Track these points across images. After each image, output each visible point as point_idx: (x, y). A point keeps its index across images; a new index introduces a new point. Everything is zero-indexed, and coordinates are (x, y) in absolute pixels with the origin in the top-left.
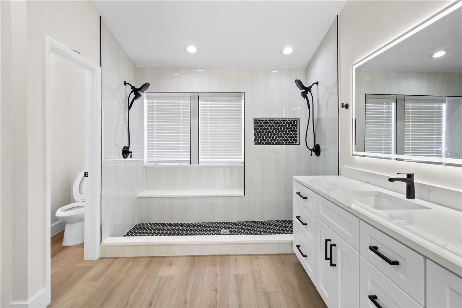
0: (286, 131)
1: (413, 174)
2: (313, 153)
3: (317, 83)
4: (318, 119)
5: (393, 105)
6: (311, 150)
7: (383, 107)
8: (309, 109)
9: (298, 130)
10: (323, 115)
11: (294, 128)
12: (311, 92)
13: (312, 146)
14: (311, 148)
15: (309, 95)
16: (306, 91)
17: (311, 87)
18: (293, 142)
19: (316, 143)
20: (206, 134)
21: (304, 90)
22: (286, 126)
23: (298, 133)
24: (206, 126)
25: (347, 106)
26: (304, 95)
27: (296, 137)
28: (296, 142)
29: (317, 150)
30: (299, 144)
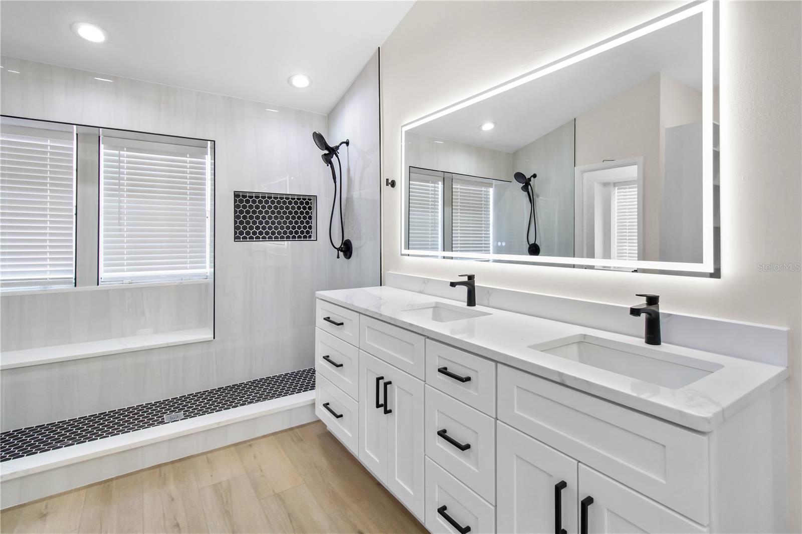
0: (293, 218)
1: (474, 275)
2: (341, 254)
3: (347, 143)
4: (348, 199)
5: (440, 185)
6: (338, 249)
7: (429, 186)
8: (335, 182)
9: (314, 216)
10: (356, 194)
11: (307, 213)
12: (337, 156)
13: (338, 244)
14: (338, 247)
15: (334, 159)
16: (330, 153)
17: (337, 147)
18: (305, 237)
19: (345, 239)
20: (120, 219)
21: (326, 152)
22: (293, 208)
23: (313, 220)
24: (120, 202)
25: (393, 184)
26: (327, 159)
27: (310, 227)
28: (310, 237)
29: (347, 249)
30: (316, 240)
